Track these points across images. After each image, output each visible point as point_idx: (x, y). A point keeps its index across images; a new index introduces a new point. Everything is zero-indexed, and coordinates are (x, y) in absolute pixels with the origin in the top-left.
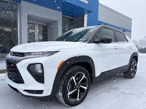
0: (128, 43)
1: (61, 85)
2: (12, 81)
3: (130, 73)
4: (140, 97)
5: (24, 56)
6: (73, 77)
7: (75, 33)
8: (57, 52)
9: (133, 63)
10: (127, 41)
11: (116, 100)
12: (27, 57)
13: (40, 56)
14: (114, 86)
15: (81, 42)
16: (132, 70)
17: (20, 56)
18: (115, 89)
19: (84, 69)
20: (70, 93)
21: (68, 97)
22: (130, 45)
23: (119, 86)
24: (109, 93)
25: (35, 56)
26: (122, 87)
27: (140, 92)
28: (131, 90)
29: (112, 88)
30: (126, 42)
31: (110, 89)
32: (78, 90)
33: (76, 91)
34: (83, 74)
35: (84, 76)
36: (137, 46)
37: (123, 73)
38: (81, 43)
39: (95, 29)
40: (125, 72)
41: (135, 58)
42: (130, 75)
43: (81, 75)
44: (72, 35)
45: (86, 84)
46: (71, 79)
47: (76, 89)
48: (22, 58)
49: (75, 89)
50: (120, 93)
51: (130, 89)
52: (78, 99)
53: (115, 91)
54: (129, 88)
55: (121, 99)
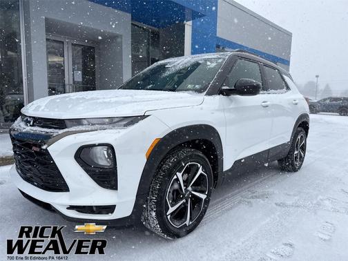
0: (290, 92)
1: (152, 192)
2: (35, 185)
3: (293, 161)
4: (316, 213)
5: (66, 128)
6: (177, 173)
7: (173, 70)
8: (144, 117)
9: (299, 137)
10: (288, 88)
11: (268, 220)
12: (74, 130)
13: (105, 126)
14: (259, 190)
15: (191, 92)
16: (296, 152)
17: (55, 128)
18: (263, 196)
19: (201, 155)
20: (171, 210)
21: (169, 217)
22: (293, 97)
23: (271, 190)
24: (251, 206)
25: (93, 127)
26: (276, 192)
27: (315, 202)
28: (296, 198)
29: (255, 194)
30: (285, 89)
31: (252, 197)
32: (187, 201)
33: (184, 204)
34: (199, 165)
35: (200, 171)
36: (307, 99)
37: (276, 161)
38: (190, 94)
39: (220, 61)
40: (282, 159)
41: (303, 126)
42: (293, 165)
43: (193, 169)
44: (167, 73)
45: (204, 188)
46: (175, 177)
47: (184, 201)
48: (61, 132)
49: (182, 199)
50: (274, 205)
51: (295, 195)
52: (187, 222)
53: (264, 200)
54: (292, 193)
55: (278, 219)
